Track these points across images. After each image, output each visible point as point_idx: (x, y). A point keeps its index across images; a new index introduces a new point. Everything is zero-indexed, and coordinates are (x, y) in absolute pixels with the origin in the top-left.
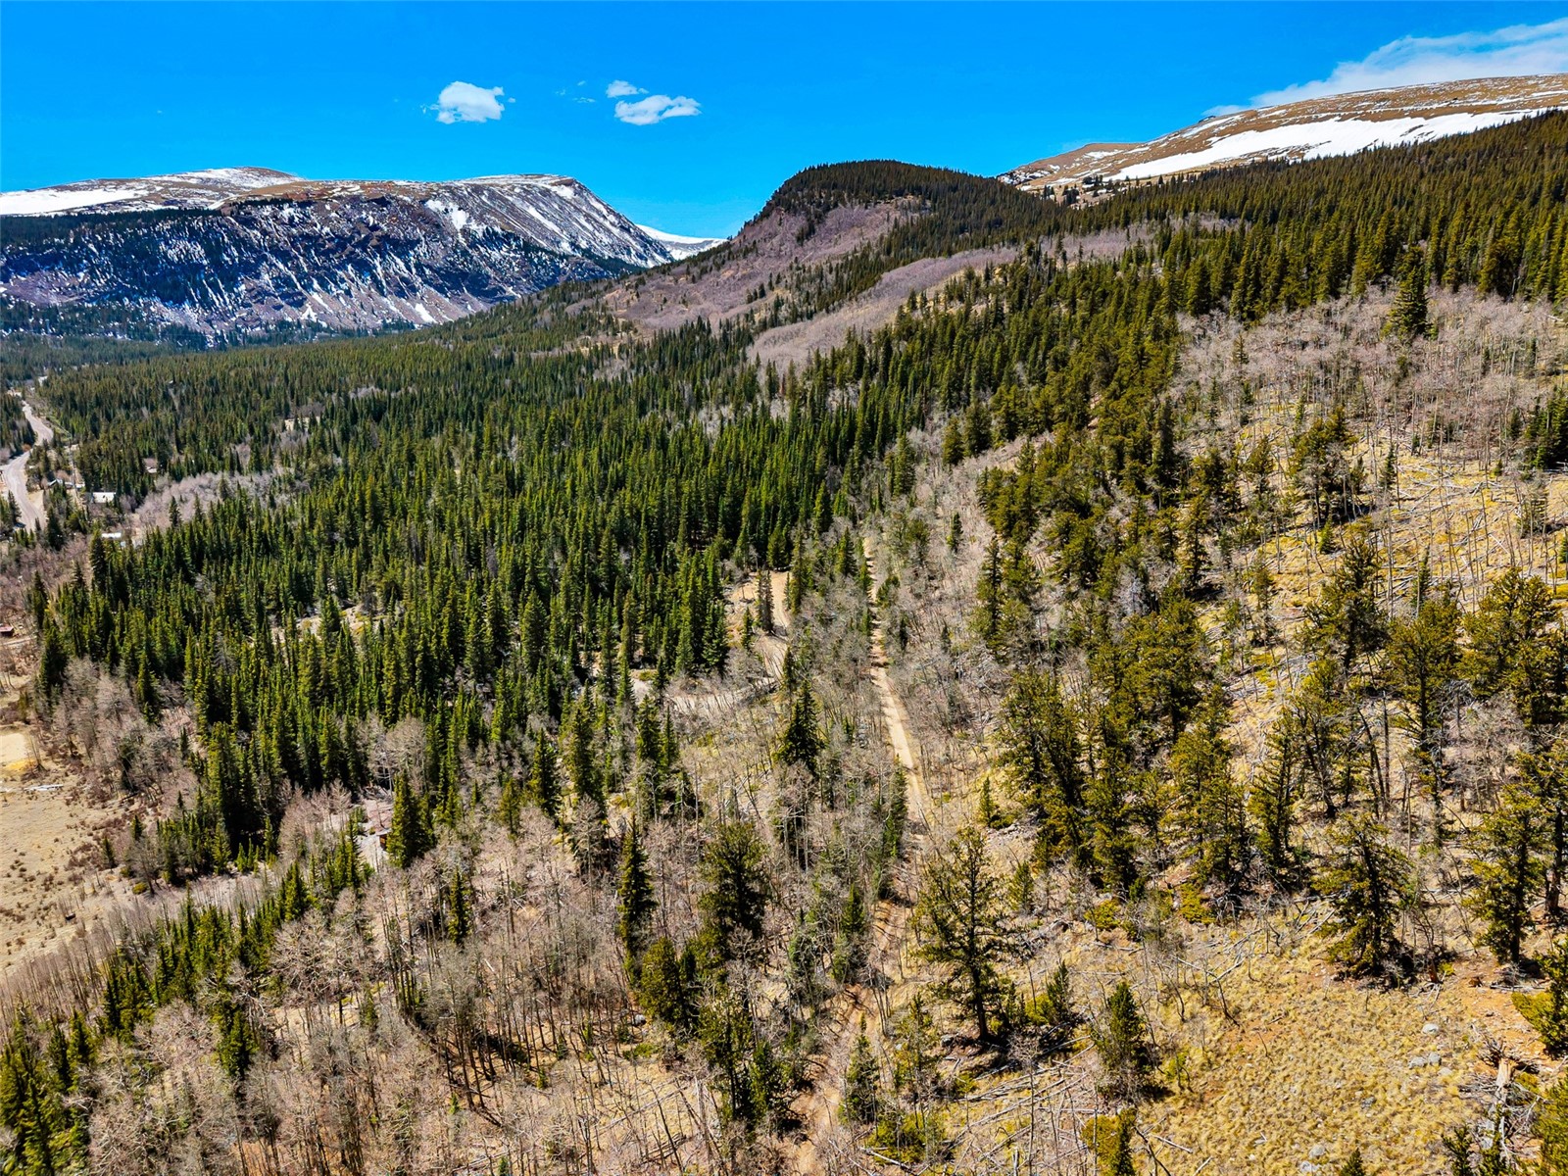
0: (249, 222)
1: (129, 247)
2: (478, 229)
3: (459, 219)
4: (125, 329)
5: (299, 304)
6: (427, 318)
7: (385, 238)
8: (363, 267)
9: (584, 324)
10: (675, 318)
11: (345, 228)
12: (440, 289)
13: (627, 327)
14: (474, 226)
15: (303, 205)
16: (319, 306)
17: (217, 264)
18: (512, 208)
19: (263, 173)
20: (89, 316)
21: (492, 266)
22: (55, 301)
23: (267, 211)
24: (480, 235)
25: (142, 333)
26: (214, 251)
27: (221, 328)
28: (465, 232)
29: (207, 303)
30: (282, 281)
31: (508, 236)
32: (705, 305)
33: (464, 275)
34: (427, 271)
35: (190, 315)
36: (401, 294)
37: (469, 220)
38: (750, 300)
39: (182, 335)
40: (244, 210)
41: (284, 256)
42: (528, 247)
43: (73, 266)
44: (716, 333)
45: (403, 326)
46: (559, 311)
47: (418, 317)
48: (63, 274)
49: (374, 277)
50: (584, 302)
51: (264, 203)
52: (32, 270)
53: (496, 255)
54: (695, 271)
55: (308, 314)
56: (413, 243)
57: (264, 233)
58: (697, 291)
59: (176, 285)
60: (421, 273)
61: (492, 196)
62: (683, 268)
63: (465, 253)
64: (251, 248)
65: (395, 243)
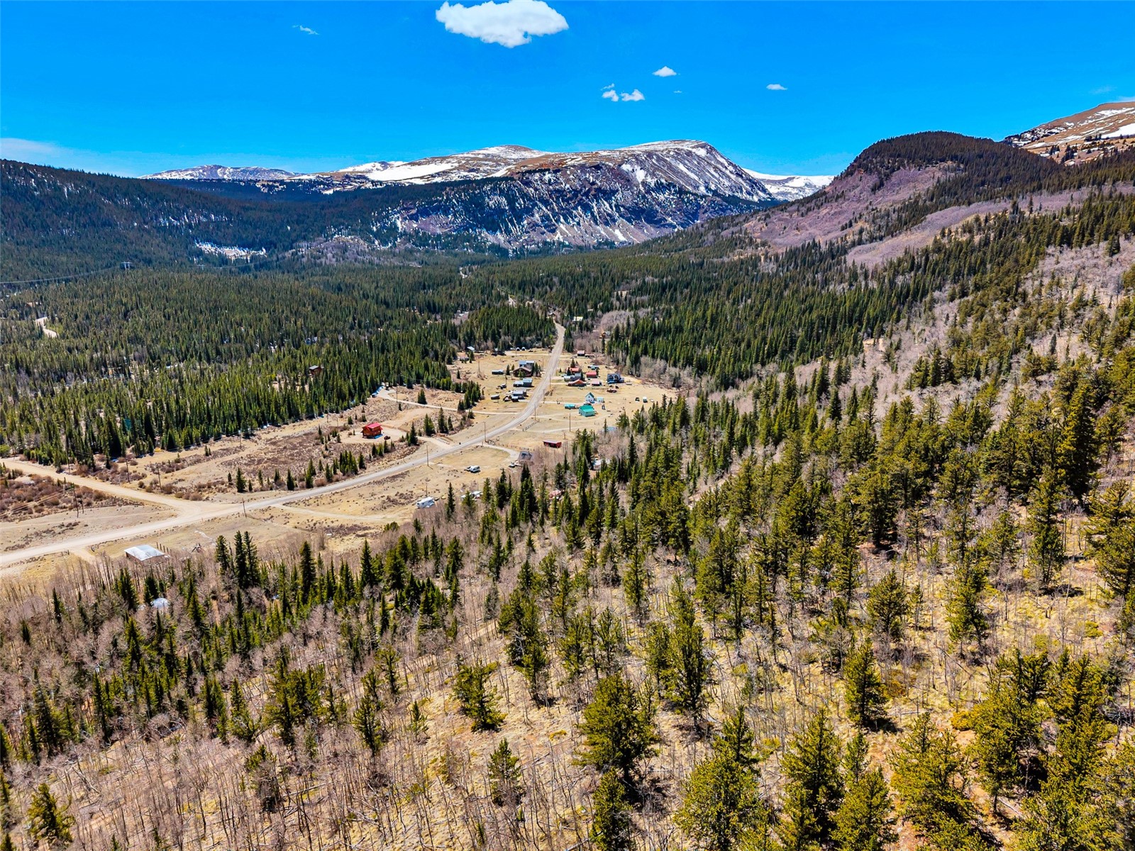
0: (528, 183)
1: (472, 201)
2: (652, 181)
3: (640, 175)
4: (471, 246)
5: (553, 231)
6: (622, 238)
7: (599, 190)
8: (587, 208)
9: (734, 243)
10: (795, 239)
11: (577, 184)
12: (629, 220)
13: (764, 244)
14: (649, 179)
15: (556, 172)
16: (564, 232)
17: (513, 208)
18: (670, 167)
19: (517, 149)
20: (456, 238)
21: (659, 204)
22: (439, 231)
23: (537, 176)
24: (653, 185)
25: (479, 248)
26: (511, 202)
27: (515, 245)
28: (644, 183)
29: (508, 232)
30: (545, 218)
31: (669, 185)
32: (812, 230)
33: (642, 211)
34: (622, 209)
35: (500, 238)
36: (607, 224)
37: (646, 176)
38: (843, 229)
39: (496, 249)
40: (525, 176)
41: (546, 203)
42: (681, 192)
43: (446, 213)
44: (824, 248)
45: (610, 244)
46: (717, 235)
47: (616, 237)
48: (442, 217)
49: (592, 213)
50: (732, 229)
51: (535, 171)
52: (428, 215)
53: (662, 197)
54: (803, 209)
55: (558, 237)
56: (614, 192)
57: (536, 189)
58: (805, 222)
59: (493, 221)
60: (618, 210)
61: (659, 159)
62: (794, 207)
63: (644, 197)
64: (530, 199)
65: (604, 192)
